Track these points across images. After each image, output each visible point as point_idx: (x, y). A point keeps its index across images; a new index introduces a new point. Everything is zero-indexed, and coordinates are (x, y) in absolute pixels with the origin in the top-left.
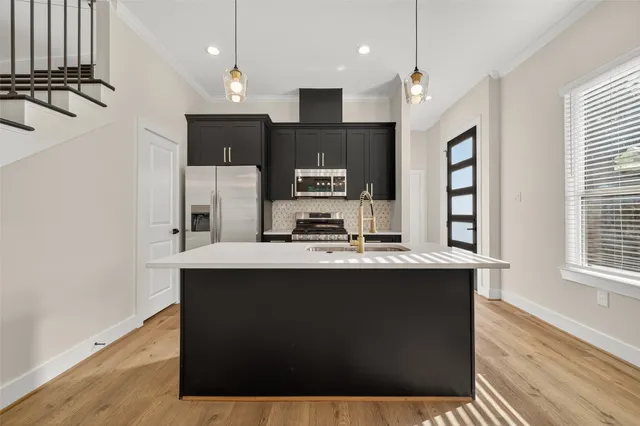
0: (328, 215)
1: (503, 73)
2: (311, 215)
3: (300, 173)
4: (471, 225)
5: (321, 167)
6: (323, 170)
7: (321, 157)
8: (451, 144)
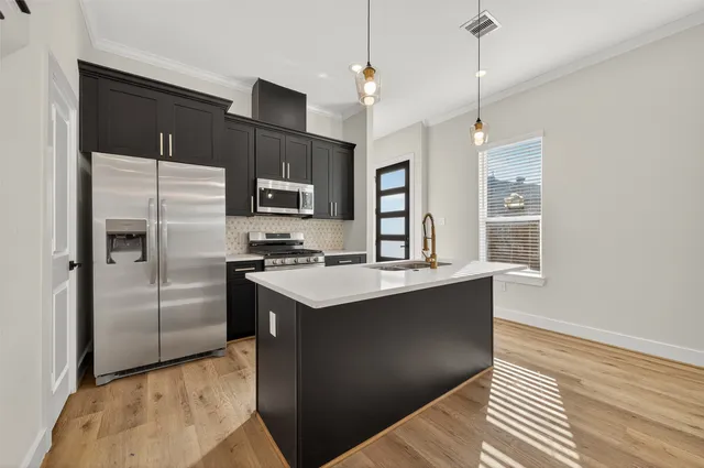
0: (288, 235)
1: (431, 124)
2: (268, 235)
3: (263, 184)
4: (403, 243)
5: (286, 180)
6: (288, 183)
7: (286, 168)
8: (380, 172)
